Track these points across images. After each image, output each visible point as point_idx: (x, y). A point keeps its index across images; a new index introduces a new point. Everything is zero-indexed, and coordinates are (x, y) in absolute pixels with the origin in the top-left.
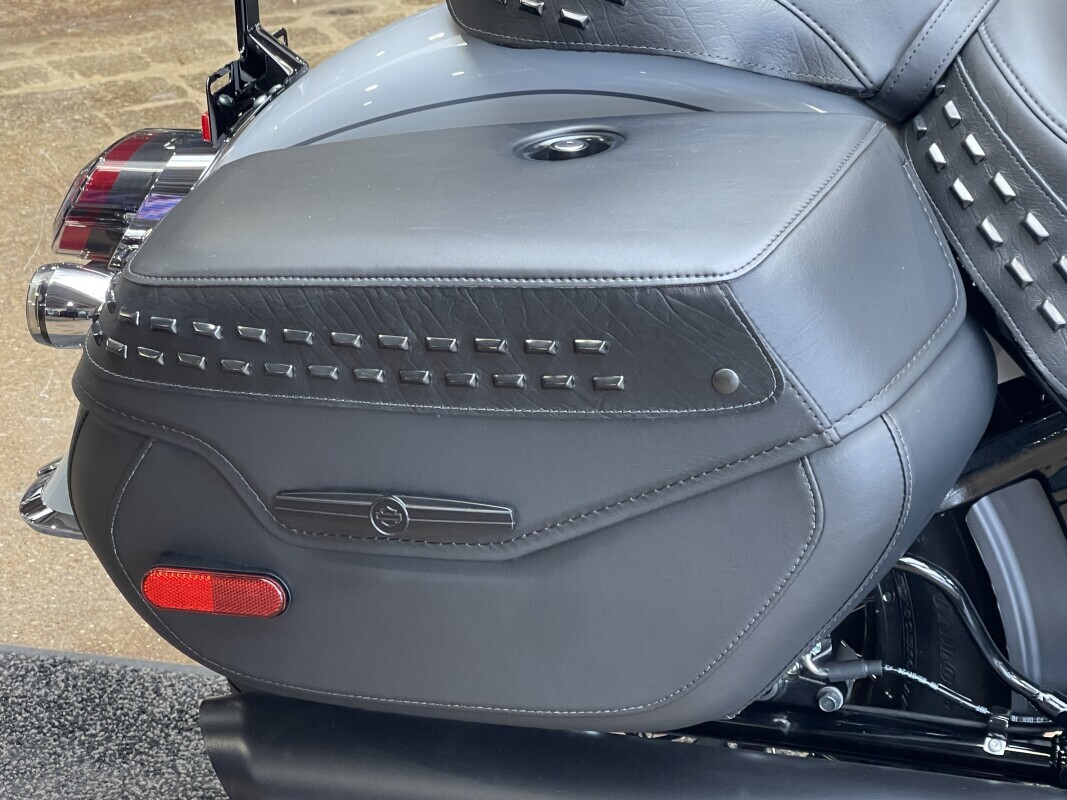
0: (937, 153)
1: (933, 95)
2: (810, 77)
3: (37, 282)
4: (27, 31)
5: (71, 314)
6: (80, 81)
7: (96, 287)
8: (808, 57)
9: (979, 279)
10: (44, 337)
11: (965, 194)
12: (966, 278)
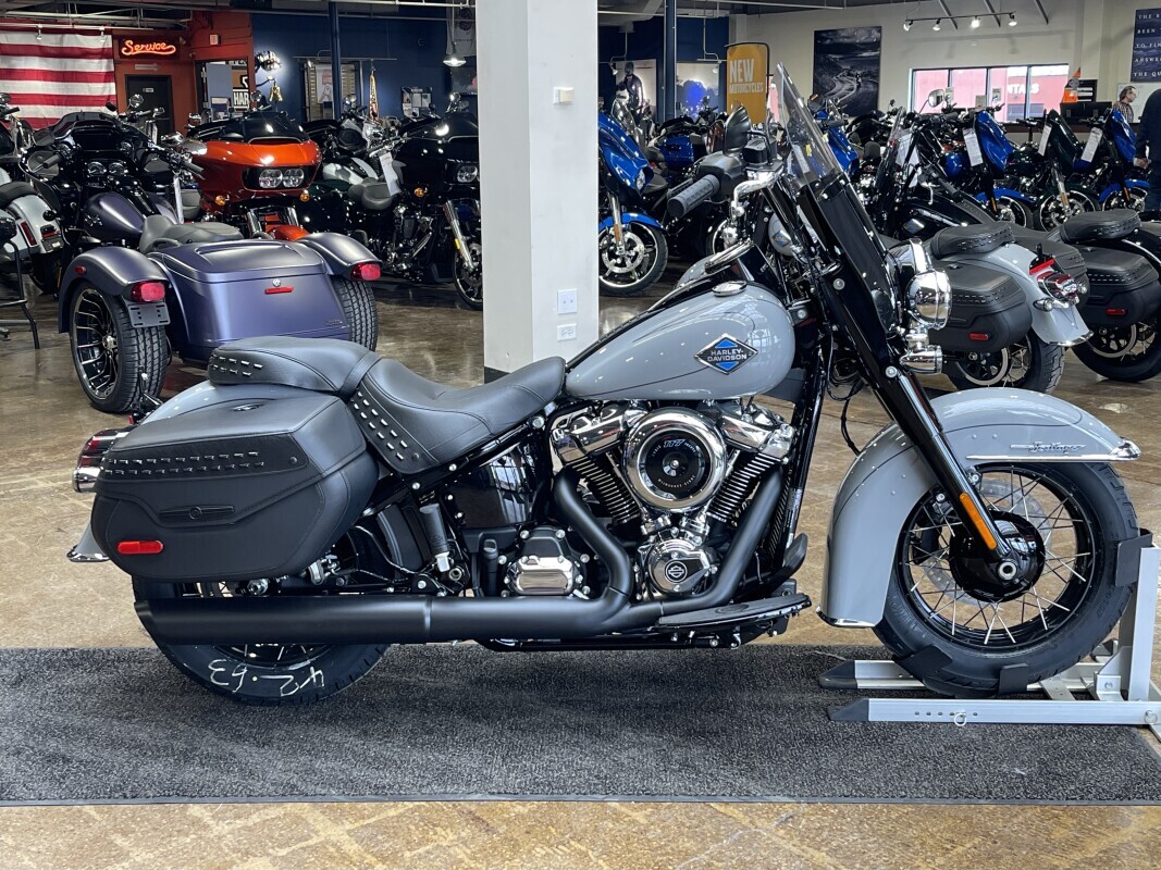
0: (356, 406)
1: (355, 392)
2: (318, 388)
3: (75, 472)
4: (26, 470)
5: (86, 482)
6: (51, 484)
7: (94, 472)
8: (318, 382)
9: (370, 440)
10: (79, 490)
11: (364, 416)
12: (366, 439)
